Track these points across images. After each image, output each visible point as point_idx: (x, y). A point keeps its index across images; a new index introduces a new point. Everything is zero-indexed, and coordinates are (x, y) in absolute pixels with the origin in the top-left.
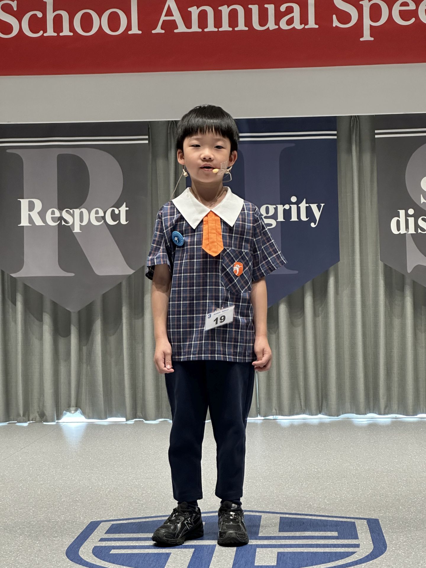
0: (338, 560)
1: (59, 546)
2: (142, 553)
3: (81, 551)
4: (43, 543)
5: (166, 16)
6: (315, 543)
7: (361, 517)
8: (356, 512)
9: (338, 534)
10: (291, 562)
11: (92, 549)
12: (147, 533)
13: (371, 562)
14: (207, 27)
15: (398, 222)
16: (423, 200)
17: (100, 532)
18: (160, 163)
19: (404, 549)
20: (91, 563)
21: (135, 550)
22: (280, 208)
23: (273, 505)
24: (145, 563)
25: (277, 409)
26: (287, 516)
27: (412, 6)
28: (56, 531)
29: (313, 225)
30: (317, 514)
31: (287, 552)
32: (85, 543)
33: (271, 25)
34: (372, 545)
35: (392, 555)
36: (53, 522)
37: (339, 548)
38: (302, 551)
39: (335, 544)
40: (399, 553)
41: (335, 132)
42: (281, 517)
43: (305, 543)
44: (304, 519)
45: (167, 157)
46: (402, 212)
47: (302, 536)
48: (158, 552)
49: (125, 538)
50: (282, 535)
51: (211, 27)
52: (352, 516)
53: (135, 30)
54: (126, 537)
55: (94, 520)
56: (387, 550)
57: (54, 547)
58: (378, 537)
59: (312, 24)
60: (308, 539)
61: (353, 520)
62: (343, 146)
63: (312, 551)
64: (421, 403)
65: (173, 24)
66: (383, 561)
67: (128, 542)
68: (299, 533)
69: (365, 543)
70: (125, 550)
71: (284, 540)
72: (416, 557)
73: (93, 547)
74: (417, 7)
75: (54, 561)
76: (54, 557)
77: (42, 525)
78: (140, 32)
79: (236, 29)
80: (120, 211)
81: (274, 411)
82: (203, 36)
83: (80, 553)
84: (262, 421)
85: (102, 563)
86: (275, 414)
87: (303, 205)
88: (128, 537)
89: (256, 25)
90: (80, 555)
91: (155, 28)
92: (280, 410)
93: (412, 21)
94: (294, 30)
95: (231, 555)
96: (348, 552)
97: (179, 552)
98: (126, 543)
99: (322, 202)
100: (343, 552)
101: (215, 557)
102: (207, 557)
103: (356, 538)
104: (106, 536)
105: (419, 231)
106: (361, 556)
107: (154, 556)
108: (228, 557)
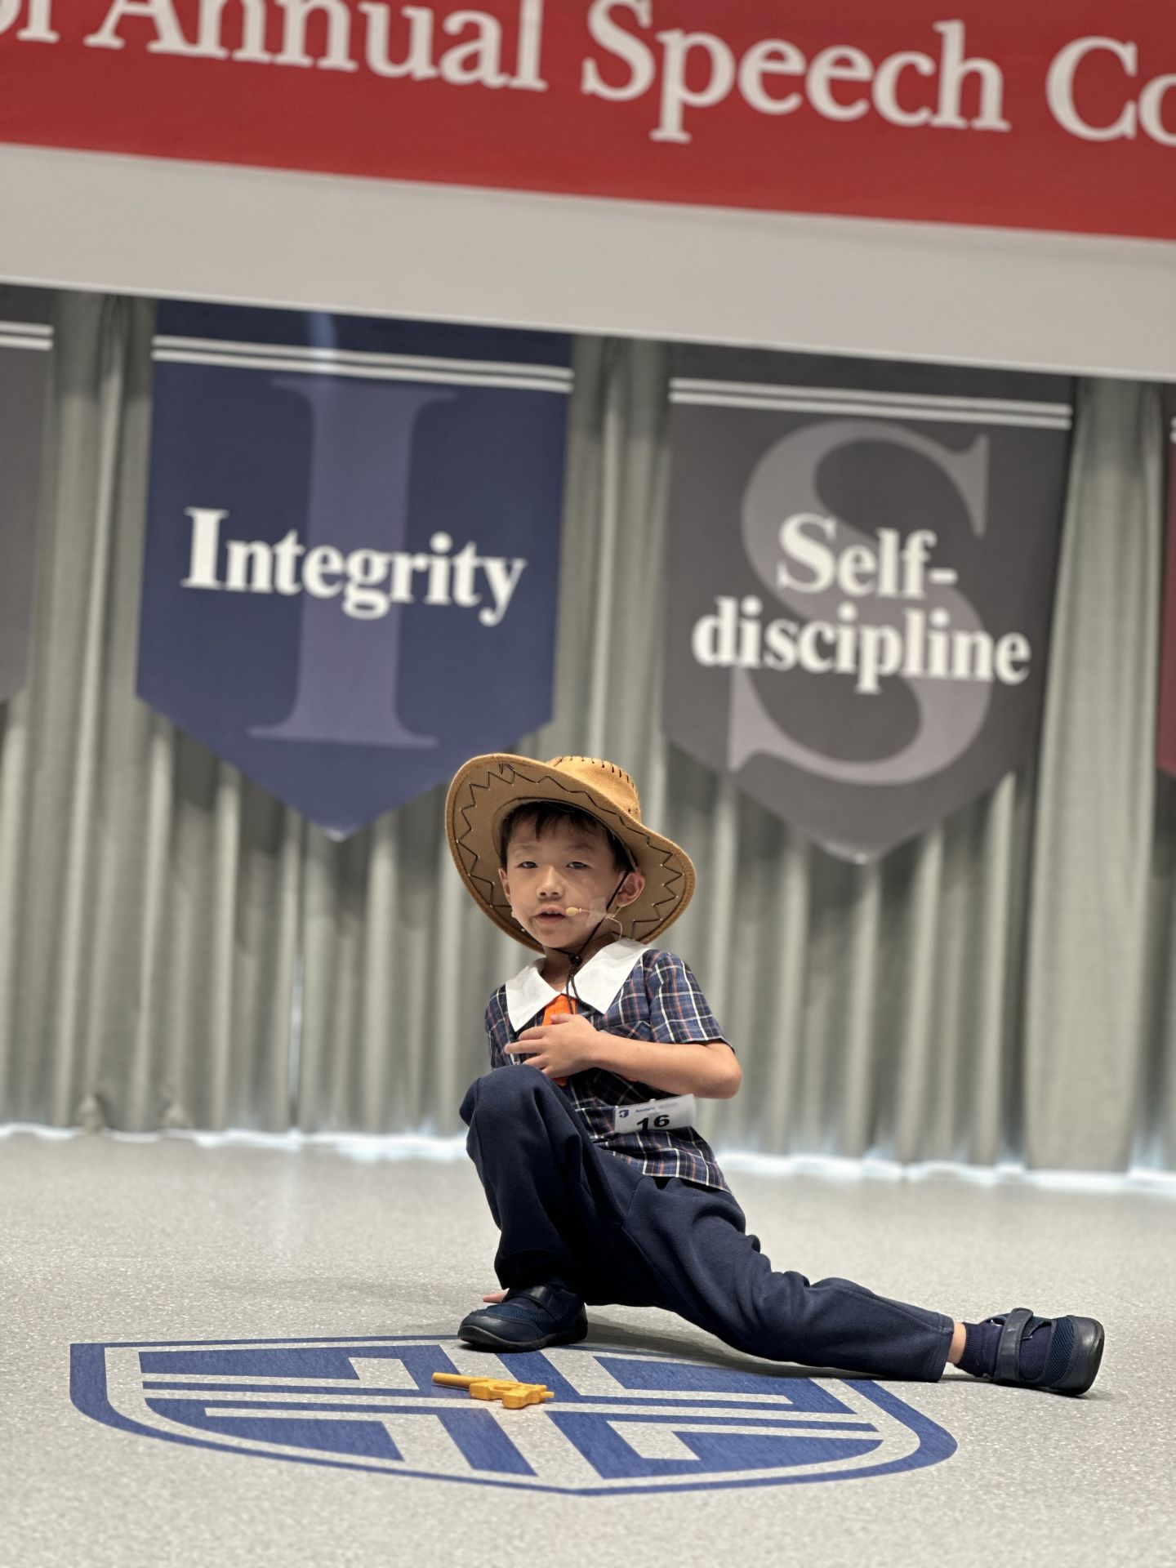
1: (42, 1394)
2: (301, 1418)
5: (128, 1)
10: (731, 1455)
11: (146, 1405)
13: (941, 1461)
14: (241, 47)
15: (715, 635)
16: (784, 579)
17: (124, 1368)
18: (75, 409)
20: (179, 1435)
21: (272, 1410)
22: (404, 565)
24: (334, 1440)
25: (345, 1115)
26: (608, 1355)
29: (488, 618)
33: (419, 65)
34: (906, 1427)
38: (733, 1431)
39: (806, 1421)
40: (996, 1448)
41: (565, 373)
42: (595, 1358)
43: (723, 1416)
44: (662, 1363)
45: (95, 391)
46: (728, 606)
48: (344, 1418)
49: (212, 1384)
50: (645, 1397)
51: (253, 49)
53: (39, 29)
54: (214, 1381)
55: (76, 1341)
57: (29, 1396)
59: (528, 76)
60: (721, 1407)
62: (580, 413)
65: (146, 28)
69: (881, 1422)
71: (660, 1407)
73: (144, 1400)
74: (808, 64)
78: (54, 37)
79: (322, 63)
81: (334, 1119)
82: (227, 69)
83: (121, 1412)
84: (301, 1143)
87: (467, 561)
89: (378, 59)
90: (127, 1417)
91: (95, 28)
92: (353, 1118)
93: (791, 103)
94: (478, 85)
95: (553, 1433)
96: (859, 1441)
97: (401, 1421)
98: (230, 1396)
99: (519, 556)
100: (847, 1440)
101: (516, 1436)
102: (492, 1434)
103: (845, 1410)
104: (152, 1377)
105: (770, 661)
106: (905, 1450)
107: (344, 1428)
108: (547, 1436)
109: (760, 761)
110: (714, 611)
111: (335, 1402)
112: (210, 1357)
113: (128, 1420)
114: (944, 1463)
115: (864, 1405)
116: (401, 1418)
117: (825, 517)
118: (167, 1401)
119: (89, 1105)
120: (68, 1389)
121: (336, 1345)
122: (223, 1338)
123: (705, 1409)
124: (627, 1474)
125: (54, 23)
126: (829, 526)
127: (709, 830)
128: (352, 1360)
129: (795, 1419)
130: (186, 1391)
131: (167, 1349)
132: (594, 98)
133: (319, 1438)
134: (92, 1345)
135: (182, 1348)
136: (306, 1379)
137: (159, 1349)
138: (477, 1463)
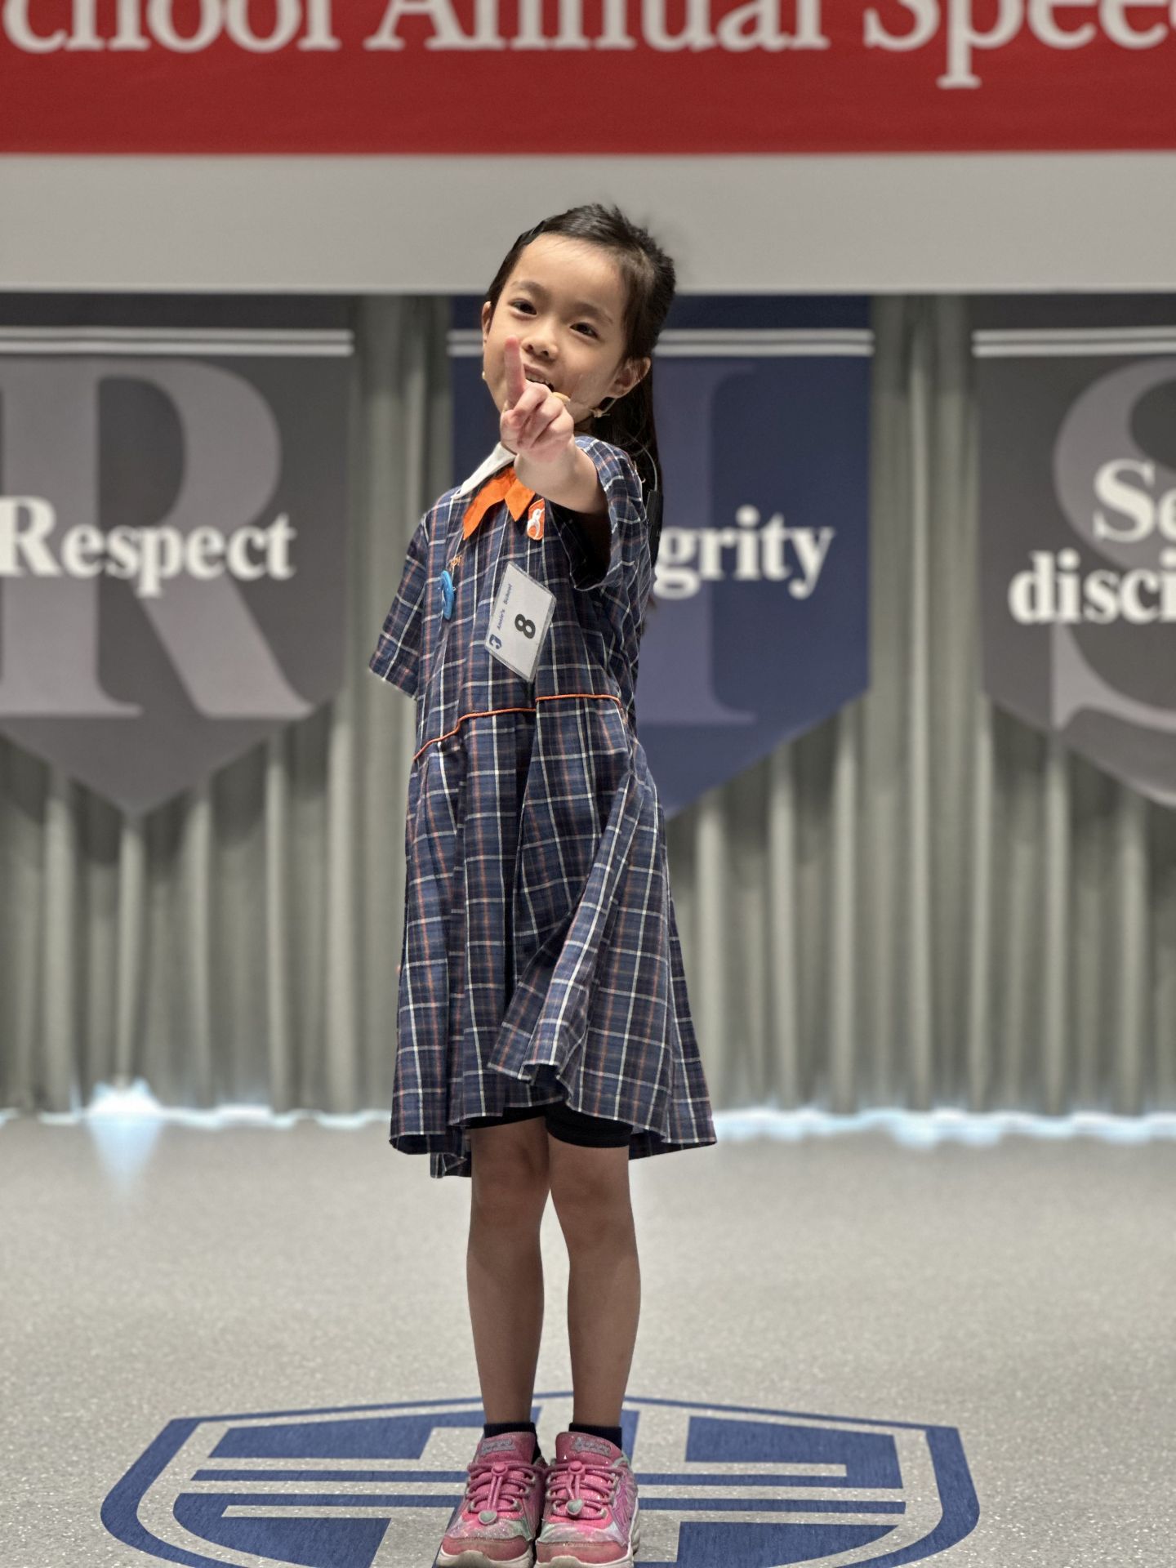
0: (847, 1549)
1: (83, 1492)
2: (310, 1519)
3: (143, 1508)
4: (40, 1480)
6: (784, 1496)
7: (910, 1420)
8: (895, 1405)
9: (848, 1470)
10: (716, 1555)
11: (172, 1504)
12: (325, 1456)
13: (935, 1556)
14: (518, 37)
15: (1033, 592)
16: (1101, 529)
17: (196, 1452)
18: (383, 409)
19: (1026, 1520)
20: (170, 1546)
21: (292, 1507)
22: (712, 542)
23: (671, 1382)
24: (317, 1550)
26: (709, 1413)
28: (76, 1447)
29: (799, 590)
30: (791, 1408)
31: (707, 1523)
32: (154, 1484)
33: (697, 35)
34: (939, 1506)
35: (994, 1539)
36: (66, 1418)
37: (849, 1515)
38: (748, 1519)
39: (839, 1503)
40: (1012, 1532)
41: (864, 335)
42: (693, 1420)
43: (758, 1497)
44: (756, 1424)
45: (400, 390)
46: (1043, 561)
47: (750, 1476)
48: (356, 1516)
49: (263, 1472)
50: (695, 1472)
51: (530, 37)
52: (886, 1418)
53: (320, 38)
54: (268, 1468)
55: (180, 1415)
56: (979, 1523)
57: (68, 1495)
58: (956, 1483)
59: (809, 35)
60: (765, 1485)
61: (888, 1431)
62: (886, 373)
63: (774, 1521)
65: (423, 26)
66: (969, 1554)
67: (271, 1483)
68: (742, 1465)
69: (919, 1499)
70: (264, 1508)
71: (699, 1488)
72: (1057, 1546)
73: (177, 1496)
75: (69, 1537)
76: (69, 1524)
77: (36, 1427)
79: (599, 43)
80: (268, 539)
82: (508, 61)
83: (140, 1514)
85: (200, 1546)
87: (774, 534)
88: (273, 1468)
89: (654, 32)
90: (141, 1521)
91: (373, 34)
93: (1084, 35)
94: (759, 52)
96: (872, 1527)
97: (412, 1517)
99: (827, 524)
100: (860, 1526)
103: (894, 1483)
104: (213, 1464)
105: (1091, 614)
106: (909, 1539)
107: (348, 1529)
109: (1085, 717)
110: (1030, 567)
111: (371, 1492)
113: (139, 1524)
115: (922, 1474)
116: (416, 1513)
117: (1142, 461)
118: (197, 1495)
125: (336, 29)
126: (1147, 471)
127: (1041, 790)
128: (434, 1432)
132: (878, 50)
133: (305, 1546)
135: (278, 1421)
136: (365, 1461)
137: (254, 1423)
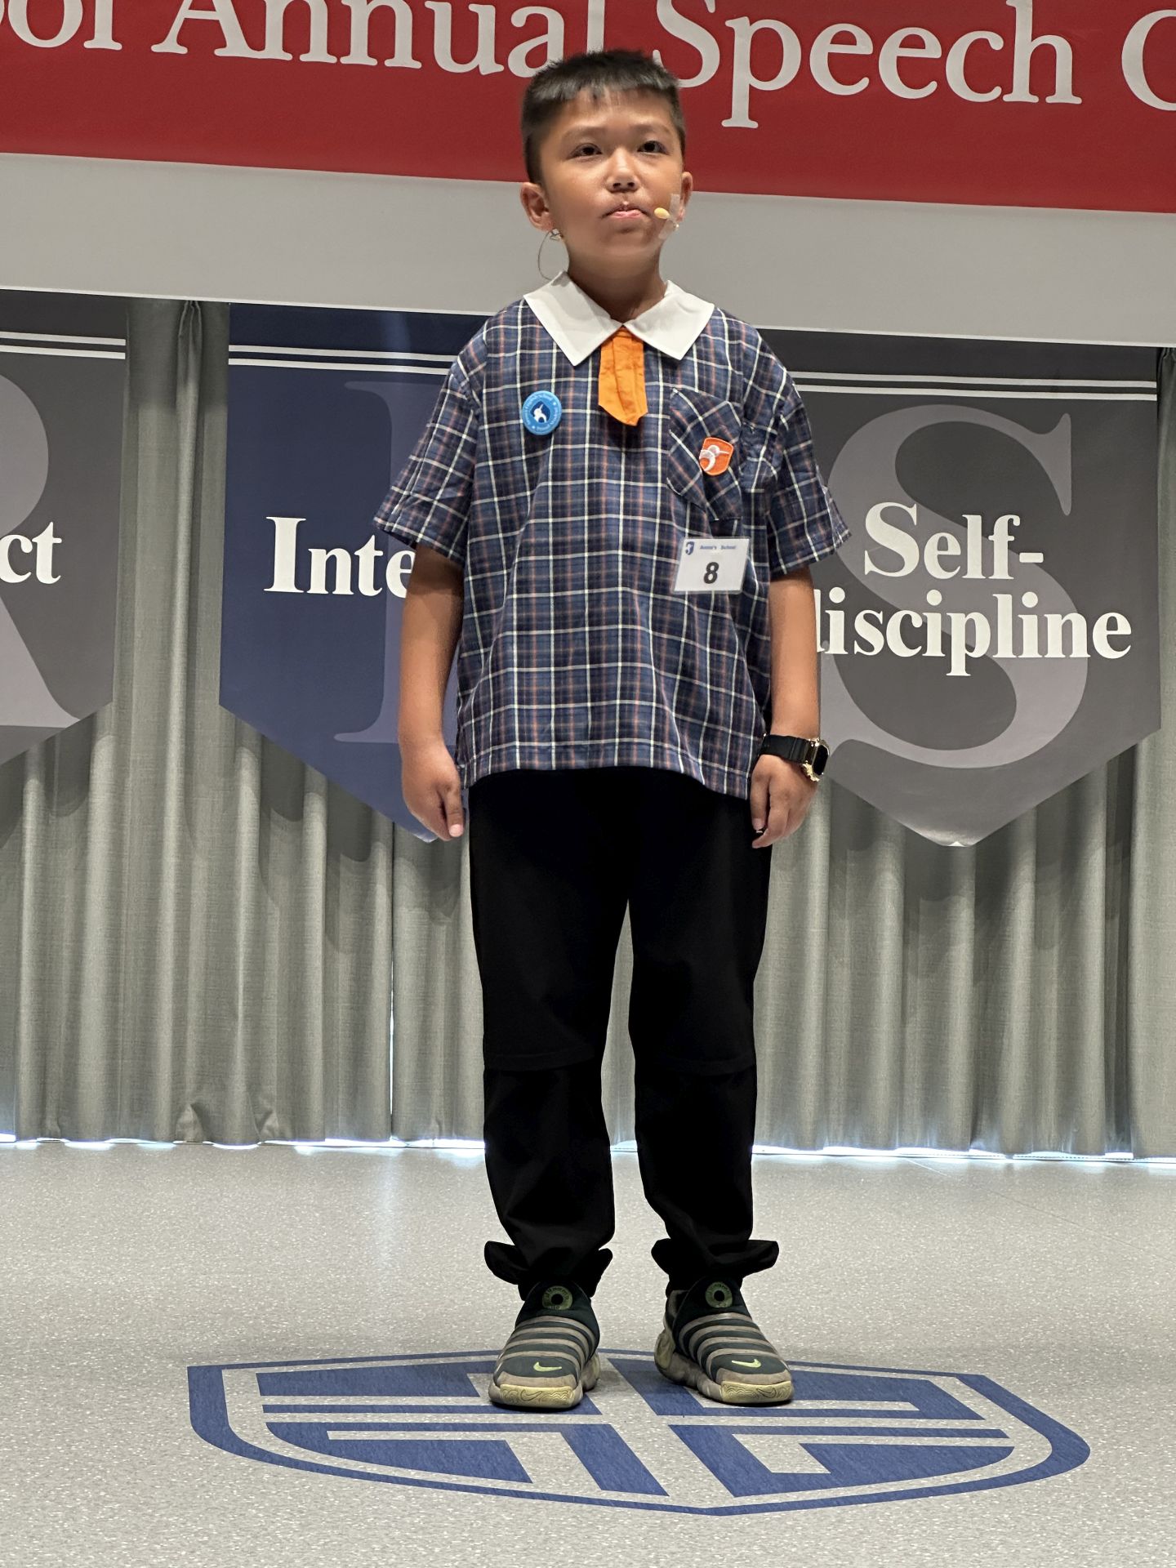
0: (984, 1463)
1: (162, 1422)
2: (424, 1440)
4: (106, 1413)
5: (192, 7)
6: (877, 1424)
7: (930, 1369)
9: (916, 1406)
11: (267, 1430)
14: (307, 51)
16: (869, 567)
17: (243, 1392)
18: (152, 418)
19: (1132, 1443)
21: (394, 1432)
24: (459, 1463)
25: (443, 1118)
27: (863, 45)
28: (113, 1388)
32: (231, 1415)
33: (485, 61)
35: (1118, 1457)
36: (75, 1367)
37: (956, 1437)
38: (863, 1442)
39: (935, 1428)
40: (1129, 1452)
43: (850, 1425)
45: (171, 402)
47: (826, 1410)
51: (318, 52)
52: (905, 1367)
53: (103, 39)
55: (196, 1363)
57: (150, 1424)
60: (848, 1416)
63: (891, 1443)
64: (833, 1117)
65: (212, 33)
67: (351, 1414)
68: (808, 1402)
69: (1010, 1427)
70: (367, 1432)
73: (264, 1424)
74: (878, 45)
75: (190, 1456)
76: (179, 1446)
78: (118, 46)
79: (388, 63)
80: (35, 545)
81: (434, 1125)
82: (294, 73)
83: (243, 1437)
84: (401, 1150)
86: (437, 1133)
88: (339, 1403)
89: (443, 56)
91: (160, 39)
92: (452, 1123)
93: (862, 85)
95: (680, 1449)
96: (990, 1448)
97: (525, 1439)
98: (351, 1418)
100: (978, 1447)
101: (642, 1453)
102: (617, 1451)
103: (975, 1416)
104: (272, 1400)
106: (1037, 1457)
107: (469, 1449)
108: (673, 1452)
109: (849, 750)
111: (457, 1421)
112: (328, 1377)
113: (251, 1446)
114: (1078, 1469)
115: (992, 1410)
116: (526, 1436)
117: (908, 502)
118: (288, 1424)
119: (189, 1116)
120: (188, 1415)
121: (452, 1360)
122: (339, 1356)
123: (831, 1419)
124: (758, 1492)
126: (913, 512)
128: (471, 1377)
129: (922, 1427)
130: (307, 1414)
131: (284, 1369)
133: (444, 1461)
134: (209, 1368)
135: (299, 1368)
136: (426, 1398)
137: (276, 1369)
138: (605, 1482)
